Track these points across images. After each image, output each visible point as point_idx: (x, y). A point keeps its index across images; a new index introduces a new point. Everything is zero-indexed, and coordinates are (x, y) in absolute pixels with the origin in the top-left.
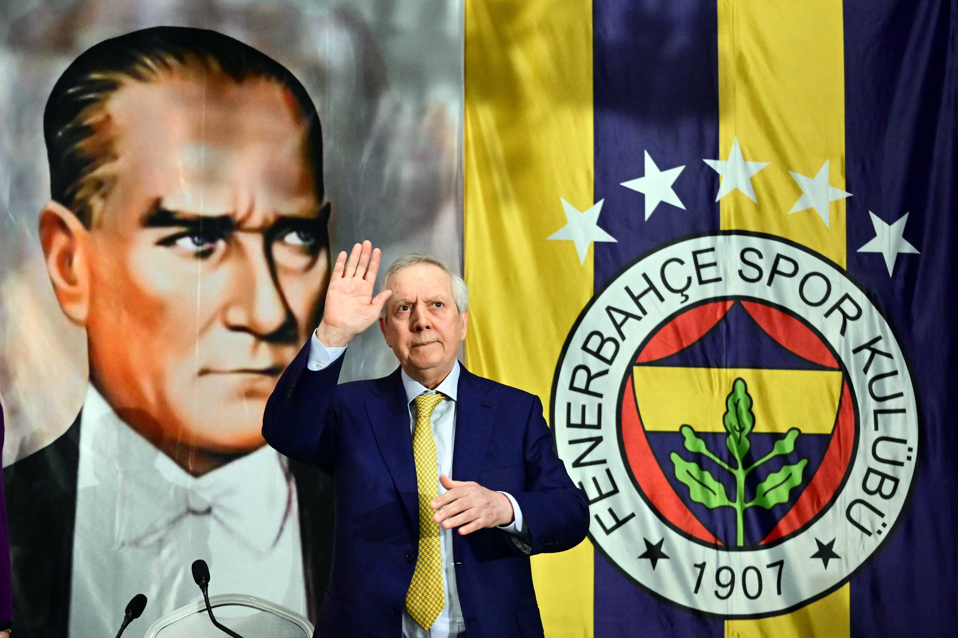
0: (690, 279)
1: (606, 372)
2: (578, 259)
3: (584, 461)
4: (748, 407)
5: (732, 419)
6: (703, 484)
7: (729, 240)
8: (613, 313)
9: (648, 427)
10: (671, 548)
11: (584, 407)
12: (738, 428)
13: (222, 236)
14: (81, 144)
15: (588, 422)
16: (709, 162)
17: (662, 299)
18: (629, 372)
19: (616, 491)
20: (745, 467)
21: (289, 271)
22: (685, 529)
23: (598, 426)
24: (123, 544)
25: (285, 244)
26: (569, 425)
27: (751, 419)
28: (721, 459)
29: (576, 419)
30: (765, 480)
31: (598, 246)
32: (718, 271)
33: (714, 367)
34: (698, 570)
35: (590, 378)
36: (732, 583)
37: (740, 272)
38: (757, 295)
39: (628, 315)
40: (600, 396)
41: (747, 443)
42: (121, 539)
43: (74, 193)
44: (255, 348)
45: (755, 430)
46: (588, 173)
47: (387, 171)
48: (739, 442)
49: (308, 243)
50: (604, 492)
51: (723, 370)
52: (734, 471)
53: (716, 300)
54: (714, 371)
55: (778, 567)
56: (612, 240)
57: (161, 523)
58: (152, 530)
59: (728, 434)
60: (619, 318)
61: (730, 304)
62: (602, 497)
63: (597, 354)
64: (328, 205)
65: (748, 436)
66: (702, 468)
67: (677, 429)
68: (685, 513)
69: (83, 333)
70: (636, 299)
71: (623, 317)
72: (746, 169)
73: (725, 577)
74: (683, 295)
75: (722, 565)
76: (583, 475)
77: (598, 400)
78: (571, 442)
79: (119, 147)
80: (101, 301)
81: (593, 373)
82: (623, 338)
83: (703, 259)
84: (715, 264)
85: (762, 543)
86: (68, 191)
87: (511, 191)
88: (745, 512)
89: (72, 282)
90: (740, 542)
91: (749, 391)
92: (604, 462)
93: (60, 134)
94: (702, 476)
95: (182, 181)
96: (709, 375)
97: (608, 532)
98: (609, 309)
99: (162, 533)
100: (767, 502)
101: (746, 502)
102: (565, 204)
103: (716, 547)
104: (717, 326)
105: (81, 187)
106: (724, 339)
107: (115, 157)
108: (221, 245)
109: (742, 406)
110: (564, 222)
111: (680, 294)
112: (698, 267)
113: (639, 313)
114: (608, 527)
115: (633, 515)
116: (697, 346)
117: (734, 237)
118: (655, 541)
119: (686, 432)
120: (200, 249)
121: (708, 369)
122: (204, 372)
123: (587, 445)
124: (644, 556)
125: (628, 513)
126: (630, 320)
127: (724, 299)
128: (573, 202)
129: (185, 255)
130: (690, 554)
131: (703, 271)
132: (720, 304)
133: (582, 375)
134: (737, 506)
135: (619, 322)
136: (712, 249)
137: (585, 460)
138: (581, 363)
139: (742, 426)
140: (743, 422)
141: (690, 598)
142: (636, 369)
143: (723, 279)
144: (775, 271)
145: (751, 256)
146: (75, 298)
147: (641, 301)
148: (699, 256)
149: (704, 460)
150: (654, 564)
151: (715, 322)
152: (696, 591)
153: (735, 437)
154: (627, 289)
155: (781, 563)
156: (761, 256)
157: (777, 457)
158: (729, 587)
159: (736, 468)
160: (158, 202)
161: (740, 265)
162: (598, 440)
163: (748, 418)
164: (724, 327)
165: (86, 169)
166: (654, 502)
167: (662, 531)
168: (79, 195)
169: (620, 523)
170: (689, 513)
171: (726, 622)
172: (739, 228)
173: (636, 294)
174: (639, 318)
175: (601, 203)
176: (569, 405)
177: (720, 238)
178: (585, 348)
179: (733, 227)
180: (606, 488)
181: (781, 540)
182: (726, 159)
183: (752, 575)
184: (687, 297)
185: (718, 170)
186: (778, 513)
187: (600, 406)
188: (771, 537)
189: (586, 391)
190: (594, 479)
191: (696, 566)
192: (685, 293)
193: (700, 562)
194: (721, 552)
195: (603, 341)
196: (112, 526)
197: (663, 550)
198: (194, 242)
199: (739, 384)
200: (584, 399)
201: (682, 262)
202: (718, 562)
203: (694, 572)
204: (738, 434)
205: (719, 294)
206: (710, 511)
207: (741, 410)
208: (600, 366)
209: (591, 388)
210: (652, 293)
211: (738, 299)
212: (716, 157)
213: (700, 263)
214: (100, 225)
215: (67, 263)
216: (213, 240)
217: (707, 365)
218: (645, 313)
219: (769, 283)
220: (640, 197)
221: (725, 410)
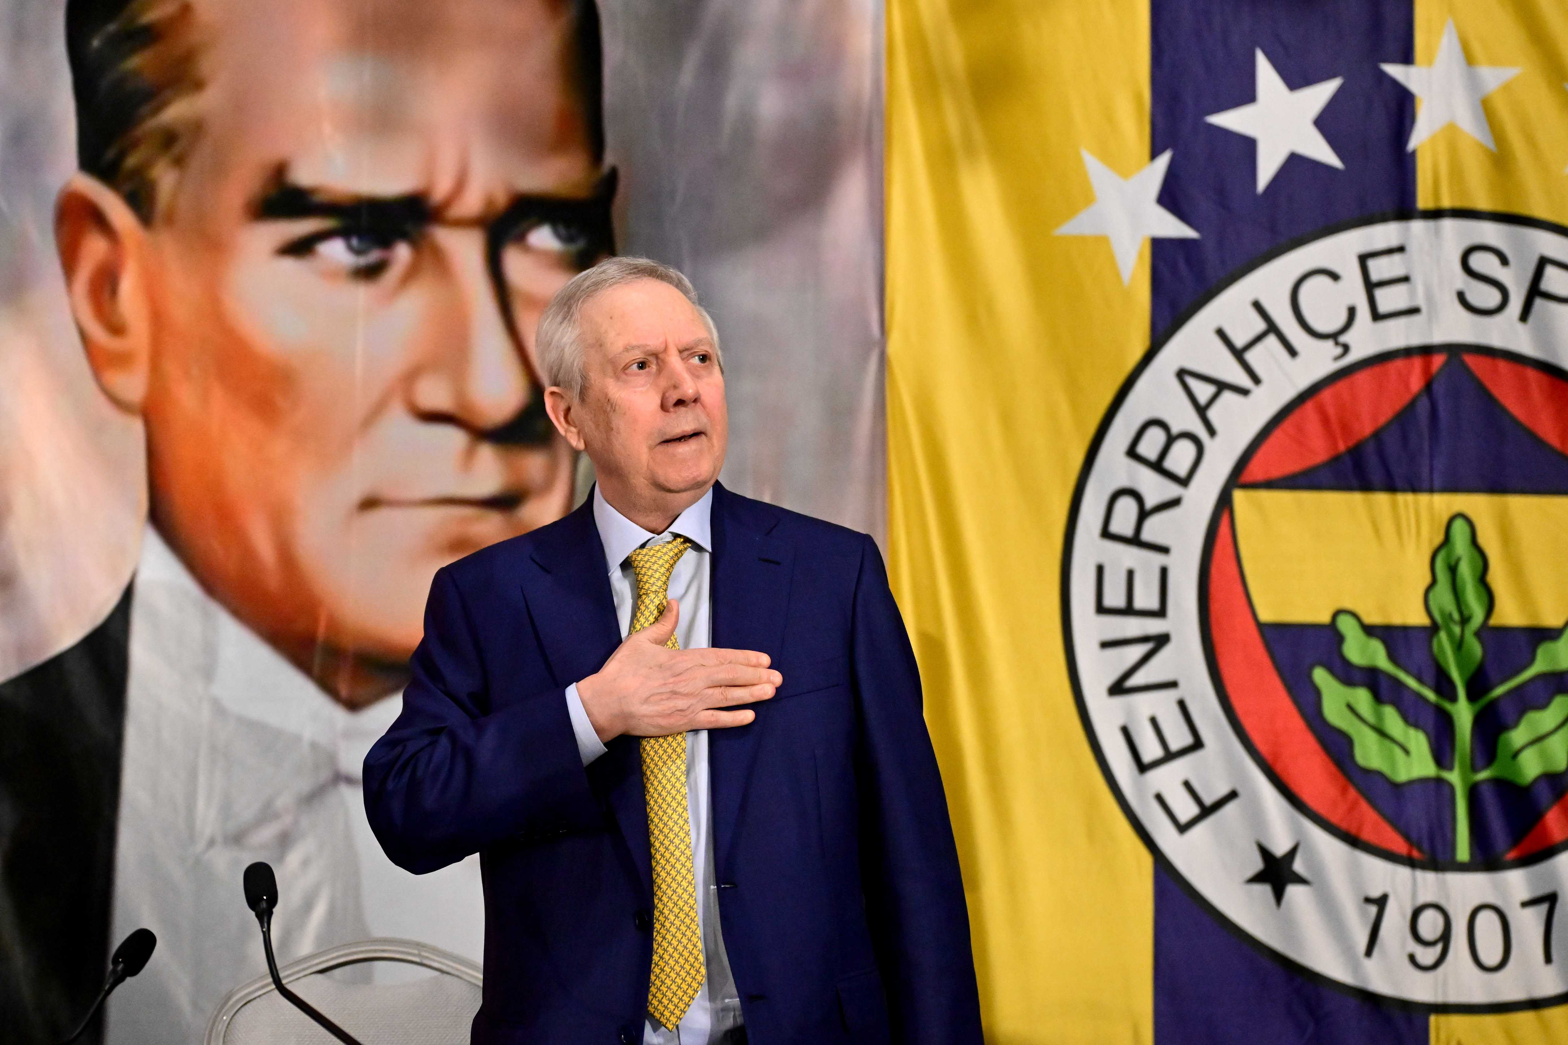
0: (1352, 312)
1: (1175, 502)
2: (1117, 275)
3: (1133, 682)
4: (1479, 574)
5: (1443, 597)
6: (1382, 733)
7: (1437, 232)
8: (1192, 382)
9: (1266, 615)
10: (1314, 862)
11: (1130, 574)
12: (1456, 616)
13: (405, 236)
14: (135, 62)
15: (1139, 603)
16: (1394, 70)
17: (1292, 352)
18: (1224, 502)
19: (1197, 744)
20: (1472, 697)
21: (536, 304)
22: (1344, 825)
23: (1161, 613)
24: (211, 843)
25: (528, 249)
26: (1101, 609)
27: (1485, 598)
28: (1420, 680)
29: (1115, 597)
30: (1516, 724)
31: (1159, 246)
32: (1412, 294)
33: (1404, 490)
34: (1373, 910)
35: (1143, 515)
36: (1445, 937)
37: (1461, 297)
38: (1496, 341)
39: (1221, 386)
40: (1164, 550)
41: (1476, 649)
42: (208, 831)
43: (122, 155)
44: (469, 454)
45: (1494, 621)
46: (1138, 97)
47: (732, 102)
48: (1459, 645)
49: (574, 248)
50: (1174, 746)
51: (1424, 498)
52: (1448, 706)
53: (1408, 352)
54: (1405, 499)
55: (1544, 908)
56: (1189, 233)
57: (284, 801)
58: (267, 814)
59: (1434, 629)
60: (1203, 391)
61: (1438, 361)
62: (1169, 756)
63: (1157, 466)
64: (613, 175)
65: (1478, 634)
66: (1378, 698)
67: (1324, 618)
68: (1344, 791)
69: (137, 427)
70: (1239, 354)
71: (1210, 390)
72: (1473, 82)
73: (1430, 926)
74: (1337, 343)
75: (1422, 900)
76: (1130, 712)
77: (1158, 559)
78: (1106, 645)
79: (206, 65)
80: (171, 368)
81: (1150, 503)
82: (1212, 432)
83: (1379, 269)
84: (1405, 279)
85: (1511, 856)
86: (110, 154)
87: (978, 135)
88: (1474, 793)
89: (116, 329)
90: (1463, 852)
91: (1482, 540)
92: (1172, 685)
93: (96, 43)
94: (1380, 716)
95: (327, 128)
96: (1394, 506)
97: (1182, 828)
98: (1182, 374)
99: (287, 820)
100: (1518, 771)
101: (1475, 769)
102: (1092, 164)
103: (1411, 863)
104: (1412, 404)
105: (135, 145)
106: (1426, 435)
107: (198, 85)
108: (402, 253)
109: (1465, 571)
110: (1088, 198)
111: (1330, 343)
112: (1370, 286)
113: (1244, 380)
114: (1183, 818)
115: (1233, 795)
116: (1370, 448)
117: (1448, 224)
118: (1280, 848)
119: (1346, 625)
120: (363, 261)
121: (1393, 496)
122: (370, 504)
123: (1136, 652)
124: (1257, 878)
125: (1223, 790)
126: (1227, 396)
127: (1426, 351)
128: (1106, 157)
129: (331, 274)
130: (1355, 876)
131: (1380, 294)
132: (1417, 363)
133: (1126, 509)
134: (1454, 777)
135: (1203, 399)
136: (1401, 249)
137: (1136, 680)
138: (1123, 482)
139: (1466, 613)
140: (1467, 606)
141: (1356, 968)
142: (1239, 497)
143: (1424, 309)
144: (1535, 292)
145: (1483, 262)
146: (122, 360)
147: (1250, 356)
148: (1372, 264)
149: (1384, 685)
150: (1279, 895)
151: (1406, 399)
152: (1369, 953)
153: (1450, 634)
154: (1221, 333)
155: (1550, 899)
156: (1504, 261)
157: (1543, 677)
158: (1439, 947)
159: (1453, 698)
160: (280, 171)
161: (1461, 280)
162: (1161, 641)
163: (1479, 598)
164: (1423, 407)
165: (145, 109)
166: (1279, 769)
167: (1298, 830)
168: (132, 161)
169: (1206, 811)
170: (1352, 793)
171: (1433, 1019)
172: (1458, 204)
173: (1239, 343)
174: (1244, 392)
175: (1164, 160)
176: (1100, 570)
177: (1417, 226)
178: (1132, 453)
179: (1446, 203)
180: (1179, 738)
181: (1549, 852)
182: (1430, 62)
183: (1487, 922)
184: (1346, 348)
185: (1413, 86)
186: (1544, 794)
187: (1164, 572)
188: (1530, 844)
189: (1135, 541)
190: (1154, 721)
191: (1368, 900)
192: (1343, 339)
193: (1375, 894)
194: (1420, 874)
195: (1171, 440)
196: (191, 809)
197: (1298, 866)
198: (350, 248)
199: (1459, 526)
200: (1131, 556)
201: (1335, 277)
202: (1414, 895)
203: (1363, 914)
204: (1457, 630)
205: (1416, 340)
206: (1397, 789)
207: (1464, 583)
208: (1165, 490)
209: (1147, 535)
210: (1271, 340)
211: (1454, 350)
212: (1407, 57)
213: (1375, 277)
214: (170, 219)
215: (106, 295)
216: (386, 242)
217: (1391, 488)
218: (1256, 380)
219: (1525, 316)
220: (1248, 146)
221: (1428, 579)
